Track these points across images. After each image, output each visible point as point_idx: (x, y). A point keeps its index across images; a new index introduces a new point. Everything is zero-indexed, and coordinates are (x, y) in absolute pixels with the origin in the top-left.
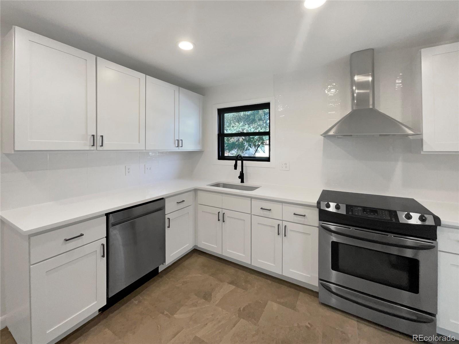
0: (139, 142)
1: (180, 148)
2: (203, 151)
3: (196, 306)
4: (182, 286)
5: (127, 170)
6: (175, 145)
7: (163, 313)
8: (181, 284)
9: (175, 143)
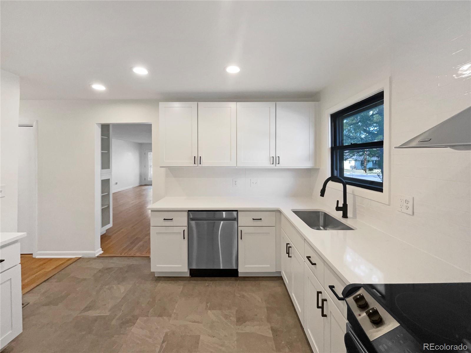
0: (231, 160)
1: (277, 165)
2: (319, 169)
3: (226, 318)
4: (238, 298)
5: (234, 183)
6: (271, 162)
7: (207, 303)
8: (239, 295)
9: (270, 160)
